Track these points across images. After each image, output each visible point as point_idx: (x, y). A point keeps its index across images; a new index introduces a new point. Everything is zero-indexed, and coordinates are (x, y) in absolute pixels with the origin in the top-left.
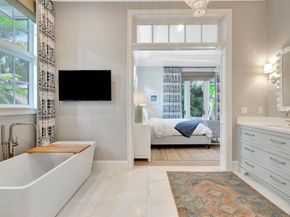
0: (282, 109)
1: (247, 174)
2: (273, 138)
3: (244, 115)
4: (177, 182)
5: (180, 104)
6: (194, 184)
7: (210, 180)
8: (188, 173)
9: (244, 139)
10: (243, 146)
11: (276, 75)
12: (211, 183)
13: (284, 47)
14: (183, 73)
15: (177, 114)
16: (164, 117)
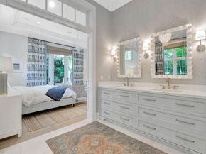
0: (120, 77)
1: (105, 120)
2: (122, 94)
3: (102, 81)
4: (61, 148)
5: (45, 73)
6: (76, 143)
7: (86, 133)
8: (67, 134)
9: (103, 97)
10: (103, 101)
11: (117, 57)
12: (88, 135)
13: (120, 42)
14: (47, 46)
15: (42, 81)
16: (28, 85)
